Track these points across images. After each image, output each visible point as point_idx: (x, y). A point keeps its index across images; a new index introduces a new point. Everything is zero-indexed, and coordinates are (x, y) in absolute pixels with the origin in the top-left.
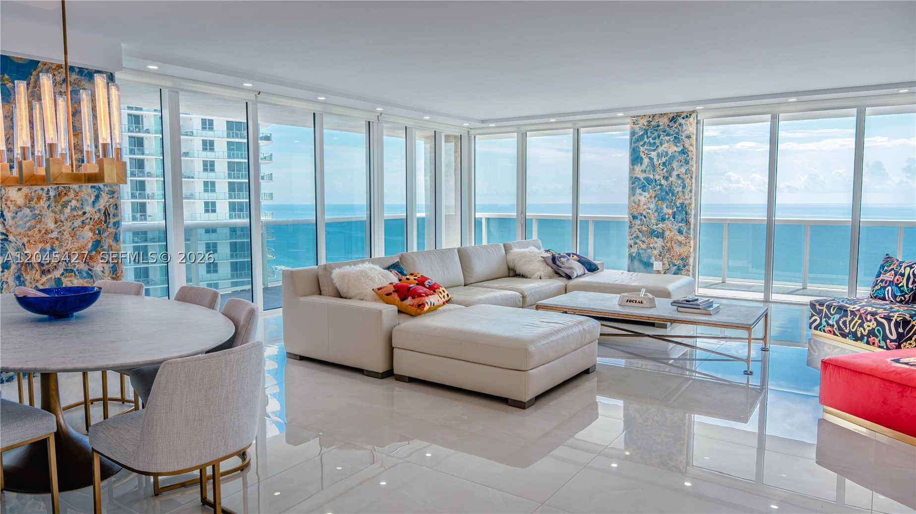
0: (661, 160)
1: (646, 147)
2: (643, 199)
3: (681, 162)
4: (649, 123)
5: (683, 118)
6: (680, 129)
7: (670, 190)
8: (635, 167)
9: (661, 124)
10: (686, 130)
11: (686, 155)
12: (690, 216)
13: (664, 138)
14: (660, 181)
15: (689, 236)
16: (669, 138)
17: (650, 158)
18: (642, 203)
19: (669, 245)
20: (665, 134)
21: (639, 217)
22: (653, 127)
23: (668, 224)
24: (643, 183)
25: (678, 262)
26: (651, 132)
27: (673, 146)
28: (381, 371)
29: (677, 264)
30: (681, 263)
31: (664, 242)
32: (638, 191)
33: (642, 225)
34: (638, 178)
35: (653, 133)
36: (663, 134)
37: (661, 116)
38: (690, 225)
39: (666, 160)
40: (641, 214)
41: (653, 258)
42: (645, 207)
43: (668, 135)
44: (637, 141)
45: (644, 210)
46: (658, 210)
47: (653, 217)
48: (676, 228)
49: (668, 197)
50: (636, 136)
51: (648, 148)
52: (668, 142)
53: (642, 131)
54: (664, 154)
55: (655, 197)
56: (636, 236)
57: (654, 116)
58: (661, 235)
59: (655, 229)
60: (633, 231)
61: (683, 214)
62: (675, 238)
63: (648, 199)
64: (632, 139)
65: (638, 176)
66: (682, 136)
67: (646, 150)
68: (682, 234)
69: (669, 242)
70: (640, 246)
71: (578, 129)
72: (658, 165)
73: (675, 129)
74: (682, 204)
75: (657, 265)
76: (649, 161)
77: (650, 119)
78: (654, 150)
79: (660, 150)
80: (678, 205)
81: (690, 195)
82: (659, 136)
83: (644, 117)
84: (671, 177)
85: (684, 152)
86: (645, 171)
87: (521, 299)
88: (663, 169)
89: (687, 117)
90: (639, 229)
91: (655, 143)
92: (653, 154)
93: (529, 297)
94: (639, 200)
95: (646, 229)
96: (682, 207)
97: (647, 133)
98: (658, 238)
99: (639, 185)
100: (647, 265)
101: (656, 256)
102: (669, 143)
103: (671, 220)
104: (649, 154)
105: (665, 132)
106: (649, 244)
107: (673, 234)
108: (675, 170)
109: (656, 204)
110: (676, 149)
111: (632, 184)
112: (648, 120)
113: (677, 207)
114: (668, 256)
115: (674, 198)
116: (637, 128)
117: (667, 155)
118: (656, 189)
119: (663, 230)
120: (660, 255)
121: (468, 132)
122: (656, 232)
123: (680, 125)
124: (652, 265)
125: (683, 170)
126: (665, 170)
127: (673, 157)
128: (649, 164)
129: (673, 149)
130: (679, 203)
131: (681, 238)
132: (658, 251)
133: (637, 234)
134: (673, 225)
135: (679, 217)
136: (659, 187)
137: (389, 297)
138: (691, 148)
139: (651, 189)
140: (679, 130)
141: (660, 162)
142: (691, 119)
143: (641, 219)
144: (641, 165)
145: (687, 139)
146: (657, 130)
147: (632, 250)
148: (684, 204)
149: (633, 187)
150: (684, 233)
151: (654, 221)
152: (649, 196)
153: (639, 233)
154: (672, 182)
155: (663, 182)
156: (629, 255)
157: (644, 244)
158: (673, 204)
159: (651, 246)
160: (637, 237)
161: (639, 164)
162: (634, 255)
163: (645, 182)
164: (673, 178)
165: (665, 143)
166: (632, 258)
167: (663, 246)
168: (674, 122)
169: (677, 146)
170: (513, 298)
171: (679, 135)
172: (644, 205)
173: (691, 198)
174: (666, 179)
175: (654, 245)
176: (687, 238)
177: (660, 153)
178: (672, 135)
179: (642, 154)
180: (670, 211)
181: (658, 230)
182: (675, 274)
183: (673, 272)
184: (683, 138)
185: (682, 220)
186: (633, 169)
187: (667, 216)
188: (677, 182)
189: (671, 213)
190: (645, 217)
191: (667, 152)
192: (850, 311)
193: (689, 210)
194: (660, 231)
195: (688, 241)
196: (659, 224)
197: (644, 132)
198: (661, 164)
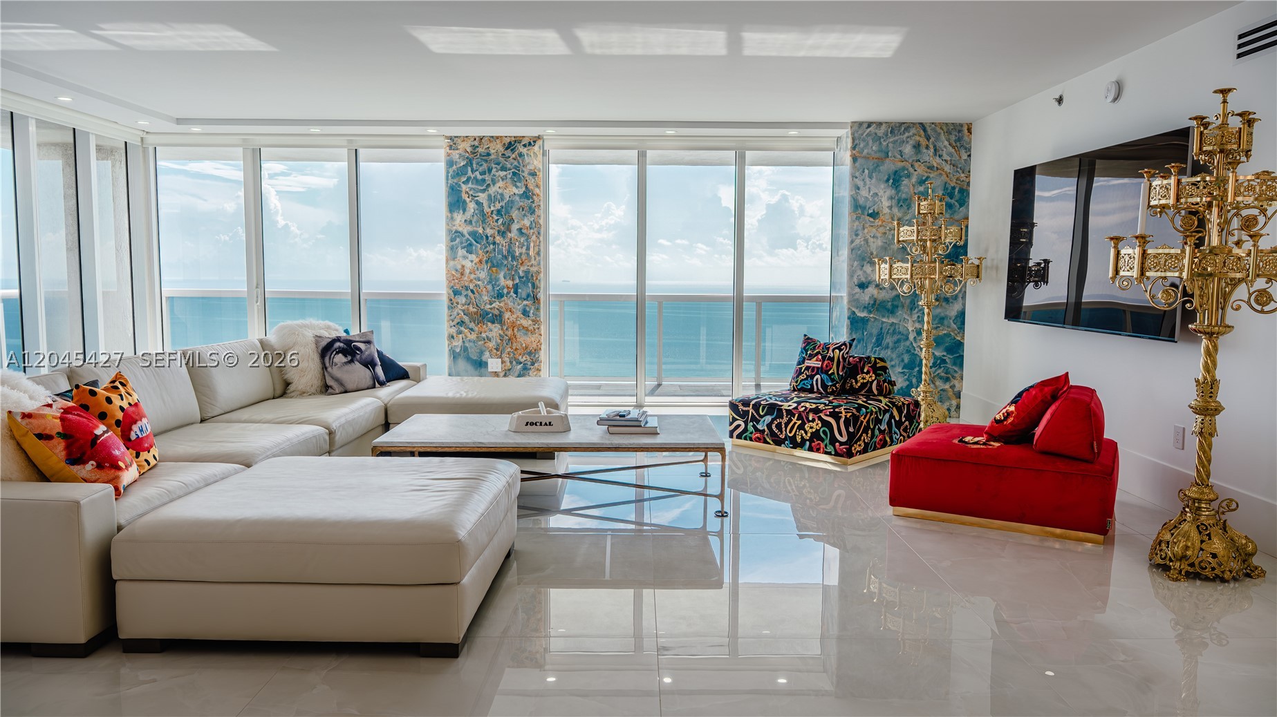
0: (494, 206)
1: (470, 185)
2: (468, 264)
3: (523, 210)
4: (474, 149)
5: (525, 146)
6: (521, 162)
7: (509, 252)
8: (455, 215)
9: (492, 151)
10: (529, 163)
11: (531, 200)
12: (538, 290)
13: (497, 174)
14: (494, 238)
15: (538, 319)
16: (505, 173)
17: (478, 203)
18: (467, 271)
19: (510, 333)
20: (499, 167)
21: (464, 293)
22: (481, 155)
23: (509, 302)
24: (468, 240)
25: (524, 358)
26: (478, 164)
27: (511, 186)
29: (522, 360)
30: (529, 359)
31: (502, 329)
32: (461, 252)
33: (469, 304)
34: (460, 232)
35: (481, 165)
36: (496, 168)
37: (492, 139)
38: (539, 303)
39: (502, 207)
40: (467, 288)
41: (487, 354)
42: (473, 276)
43: (504, 169)
44: (460, 172)
45: (471, 281)
46: (493, 281)
47: (484, 293)
48: (519, 307)
49: (505, 262)
50: (455, 167)
51: (474, 186)
52: (503, 180)
53: (464, 160)
54: (499, 197)
55: (487, 262)
56: (459, 321)
57: (481, 139)
58: (497, 318)
59: (489, 310)
60: (455, 313)
61: (529, 287)
62: (518, 322)
63: (476, 264)
64: (448, 172)
65: (460, 229)
66: (523, 171)
67: (471, 189)
68: (529, 316)
69: (510, 330)
70: (467, 337)
71: (356, 150)
72: (489, 214)
73: (513, 161)
74: (527, 272)
75: (494, 364)
76: (476, 206)
77: (476, 143)
78: (483, 191)
79: (492, 190)
80: (521, 274)
81: (537, 259)
82: (490, 170)
83: (465, 139)
84: (510, 232)
85: (527, 195)
86: (470, 222)
88: (498, 219)
89: (530, 144)
90: (463, 311)
91: (484, 180)
92: (482, 197)
94: (463, 266)
95: (475, 310)
96: (527, 278)
97: (471, 165)
98: (493, 323)
99: (462, 243)
100: (480, 365)
101: (490, 351)
102: (505, 181)
103: (511, 296)
104: (475, 197)
105: (498, 164)
106: (481, 333)
107: (515, 316)
108: (516, 222)
109: (488, 272)
110: (515, 190)
111: (452, 241)
112: (473, 144)
113: (520, 277)
114: (509, 349)
115: (515, 263)
116: (455, 155)
117: (502, 200)
118: (487, 249)
119: (500, 312)
120: (497, 349)
121: (142, 139)
122: (491, 315)
123: (521, 155)
124: (486, 364)
125: (527, 222)
126: (500, 222)
127: (510, 204)
128: (476, 212)
129: (513, 191)
130: (523, 271)
131: (526, 322)
132: (494, 343)
133: (461, 318)
134: (514, 303)
135: (523, 292)
136: (492, 246)
138: (537, 191)
139: (481, 249)
140: (519, 162)
141: (492, 208)
142: (536, 148)
143: (466, 296)
144: (464, 213)
145: (531, 177)
146: (486, 161)
147: (455, 344)
148: (529, 272)
149: (453, 246)
150: (531, 315)
151: (485, 298)
152: (478, 260)
153: (465, 317)
154: (511, 239)
155: (498, 239)
156: (450, 350)
157: (472, 333)
158: (513, 273)
159: (484, 335)
160: (462, 323)
161: (461, 212)
162: (458, 350)
163: (471, 239)
164: (513, 234)
165: (499, 181)
166: (454, 356)
167: (500, 335)
168: (512, 150)
169: (517, 187)
171: (519, 170)
172: (470, 273)
173: (539, 264)
174: (502, 234)
175: (487, 334)
176: (535, 322)
177: (493, 195)
178: (510, 169)
179: (465, 196)
180: (510, 283)
181: (492, 311)
182: (519, 376)
183: (516, 374)
184: (525, 174)
185: (528, 296)
186: (452, 218)
187: (505, 291)
188: (519, 239)
189: (511, 286)
190: (472, 291)
191: (502, 195)
192: (786, 410)
193: (537, 281)
194: (496, 312)
195: (537, 326)
196: (495, 302)
197: (467, 163)
198: (495, 212)
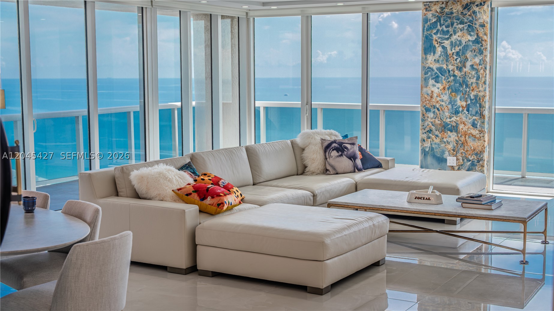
0: (455, 49)
1: (439, 35)
2: (436, 91)
3: (474, 52)
4: (442, 10)
5: (477, 6)
6: (474, 17)
7: (463, 81)
8: (428, 56)
9: (454, 11)
10: (480, 18)
11: (480, 45)
12: (484, 109)
13: (457, 27)
14: (454, 72)
15: (483, 130)
16: (462, 26)
17: (444, 47)
18: (435, 95)
19: (463, 139)
20: (458, 22)
21: (432, 110)
22: (446, 14)
23: (462, 117)
24: (436, 73)
25: (473, 158)
26: (444, 20)
27: (467, 35)
28: (184, 267)
29: (471, 159)
30: (476, 158)
31: (458, 136)
32: (431, 82)
33: (435, 118)
34: (430, 68)
35: (447, 21)
36: (457, 22)
37: (454, 2)
38: (484, 118)
39: (460, 50)
40: (434, 107)
41: (447, 153)
42: (438, 99)
43: (462, 23)
44: (430, 28)
45: (437, 102)
46: (452, 102)
47: (446, 110)
48: (470, 121)
49: (461, 89)
50: (429, 23)
51: (441, 36)
52: (461, 30)
53: (435, 18)
54: (458, 43)
55: (448, 89)
56: (429, 129)
57: (447, 3)
58: (454, 129)
59: (449, 123)
60: (426, 124)
61: (477, 107)
62: (469, 132)
63: (441, 90)
64: (424, 27)
65: (431, 66)
66: (475, 24)
67: (439, 38)
68: (476, 128)
69: (463, 137)
70: (433, 141)
71: (367, 14)
72: (451, 55)
73: (468, 17)
74: (476, 96)
75: (451, 161)
76: (442, 50)
77: (444, 6)
78: (447, 39)
79: (454, 38)
80: (472, 97)
81: (484, 86)
82: (452, 24)
83: (436, 3)
84: (465, 68)
85: (478, 41)
86: (438, 61)
87: (312, 198)
88: (457, 59)
89: (481, 4)
90: (432, 123)
91: (448, 31)
92: (447, 43)
93: (320, 196)
94: (432, 92)
95: (439, 122)
96: (476, 99)
97: (440, 22)
98: (451, 131)
99: (432, 75)
100: (441, 161)
101: (449, 151)
102: (462, 32)
103: (465, 113)
104: (442, 43)
105: (458, 19)
106: (443, 139)
107: (467, 127)
108: (469, 60)
109: (449, 96)
110: (470, 38)
111: (425, 75)
112: (441, 6)
113: (471, 100)
114: (462, 151)
115: (468, 90)
116: (429, 15)
117: (460, 45)
118: (449, 80)
119: (457, 124)
120: (454, 150)
121: (247, 13)
122: (450, 126)
123: (474, 12)
124: (446, 160)
125: (477, 60)
126: (458, 60)
127: (466, 47)
128: (442, 53)
129: (468, 38)
130: (473, 95)
131: (475, 132)
132: (452, 146)
133: (430, 127)
134: (466, 118)
135: (473, 110)
136: (452, 78)
137: (189, 197)
138: (485, 37)
139: (445, 79)
140: (473, 18)
141: (453, 51)
142: (485, 7)
143: (434, 112)
144: (434, 55)
145: (481, 28)
146: (450, 18)
147: (426, 145)
148: (478, 96)
149: (426, 78)
150: (478, 126)
151: (447, 114)
152: (442, 87)
153: (432, 127)
154: (465, 73)
155: (457, 73)
156: (422, 150)
157: (437, 138)
158: (466, 96)
159: (445, 140)
160: (430, 131)
161: (432, 54)
162: (427, 150)
163: (438, 72)
164: (467, 69)
165: (458, 31)
166: (425, 153)
167: (456, 140)
168: (468, 9)
169: (471, 35)
170: (304, 197)
171: (472, 24)
172: (437, 96)
173: (485, 90)
174: (460, 69)
175: (447, 139)
176: (481, 132)
177: (454, 42)
178: (466, 23)
179: (435, 43)
180: (464, 104)
181: (451, 123)
182: (469, 170)
183: (467, 168)
184: (477, 26)
185: (477, 113)
186: (426, 58)
187: (461, 109)
188: (471, 73)
189: (465, 106)
190: (438, 109)
191: (460, 41)
193: (483, 102)
194: (454, 124)
195: (482, 135)
196: (453, 117)
197: (437, 19)
198: (455, 54)
